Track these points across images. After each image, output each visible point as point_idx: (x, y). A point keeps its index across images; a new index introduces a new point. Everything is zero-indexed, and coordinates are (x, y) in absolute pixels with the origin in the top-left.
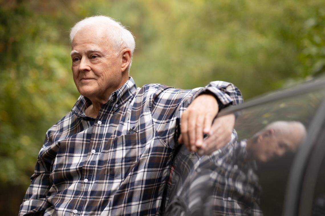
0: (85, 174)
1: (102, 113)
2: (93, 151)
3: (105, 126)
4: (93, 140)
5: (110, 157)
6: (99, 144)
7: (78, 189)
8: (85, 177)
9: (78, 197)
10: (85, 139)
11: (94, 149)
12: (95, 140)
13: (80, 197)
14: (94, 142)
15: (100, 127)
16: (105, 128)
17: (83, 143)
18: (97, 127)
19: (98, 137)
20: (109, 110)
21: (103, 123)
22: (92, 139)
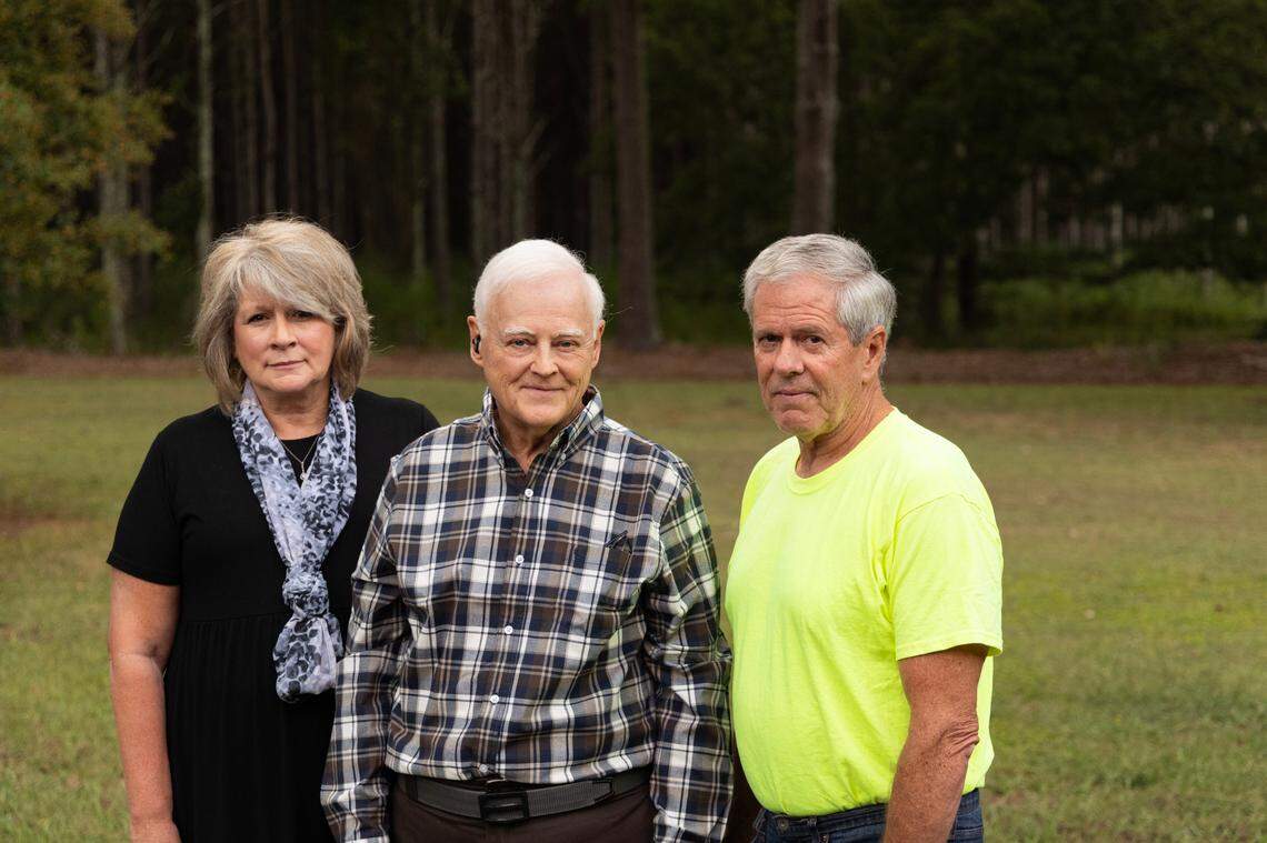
0: (507, 614)
1: (535, 472)
2: (519, 559)
3: (542, 499)
4: (517, 532)
5: (565, 583)
6: (531, 543)
7: (491, 648)
8: (505, 620)
9: (494, 666)
10: (498, 529)
11: (519, 553)
12: (522, 533)
13: (500, 667)
14: (519, 536)
15: (530, 504)
16: (541, 505)
17: (493, 537)
18: (524, 504)
19: (527, 525)
20: (548, 465)
21: (537, 493)
22: (515, 529)
